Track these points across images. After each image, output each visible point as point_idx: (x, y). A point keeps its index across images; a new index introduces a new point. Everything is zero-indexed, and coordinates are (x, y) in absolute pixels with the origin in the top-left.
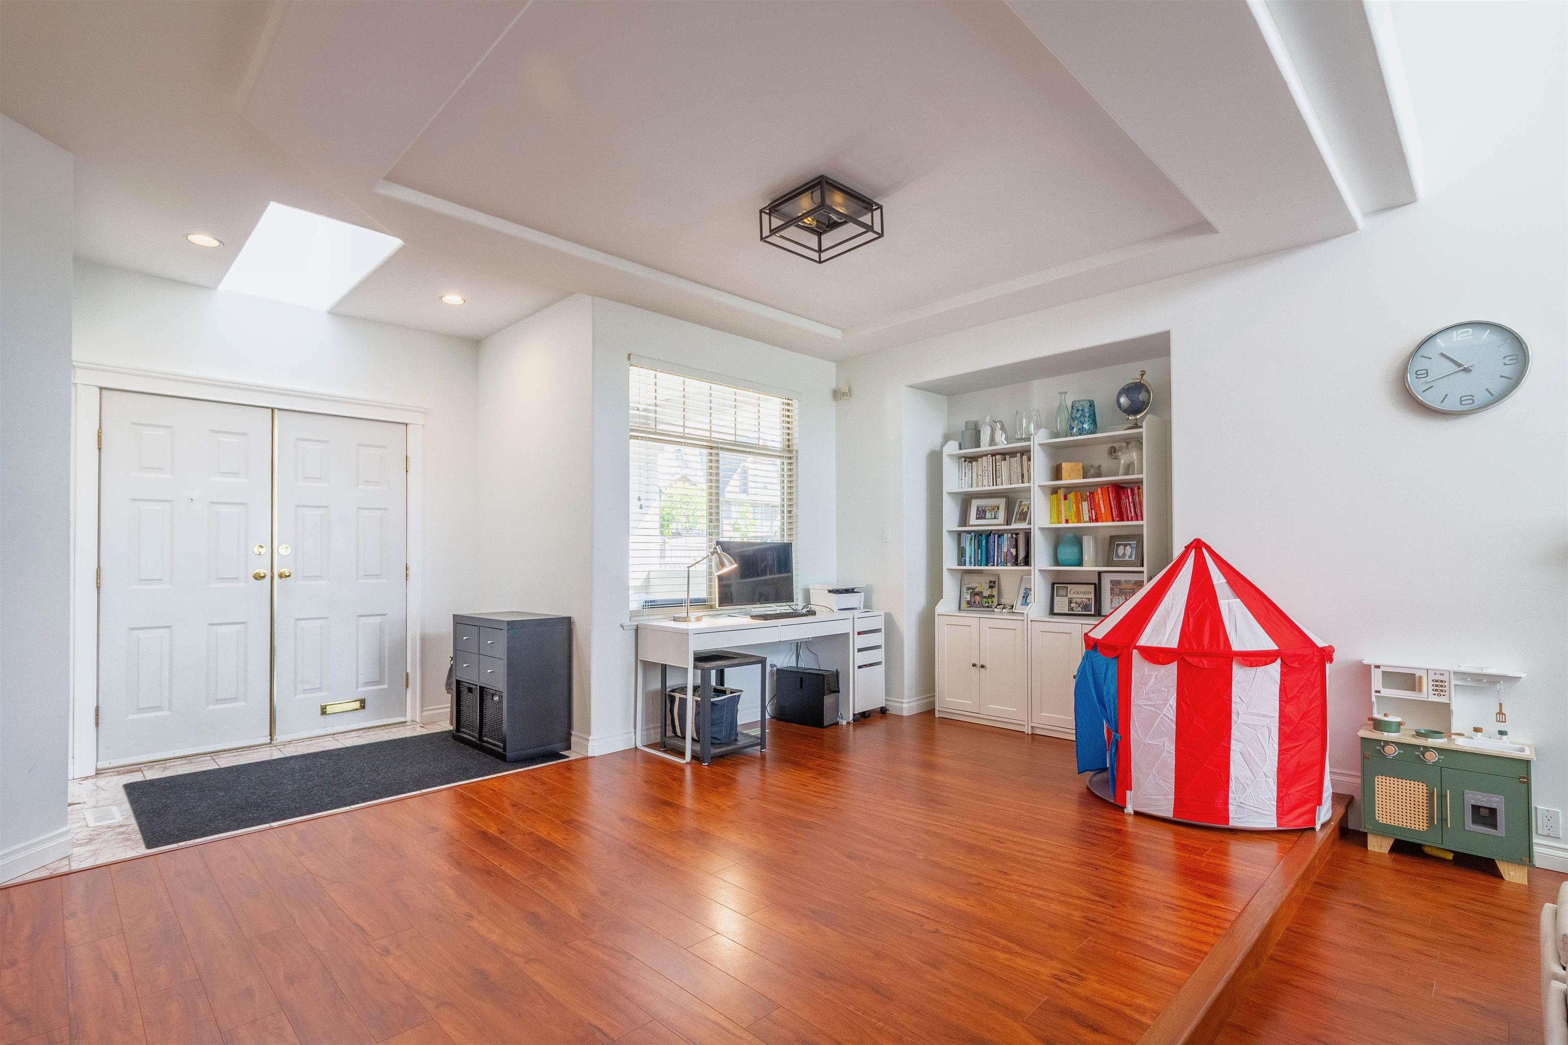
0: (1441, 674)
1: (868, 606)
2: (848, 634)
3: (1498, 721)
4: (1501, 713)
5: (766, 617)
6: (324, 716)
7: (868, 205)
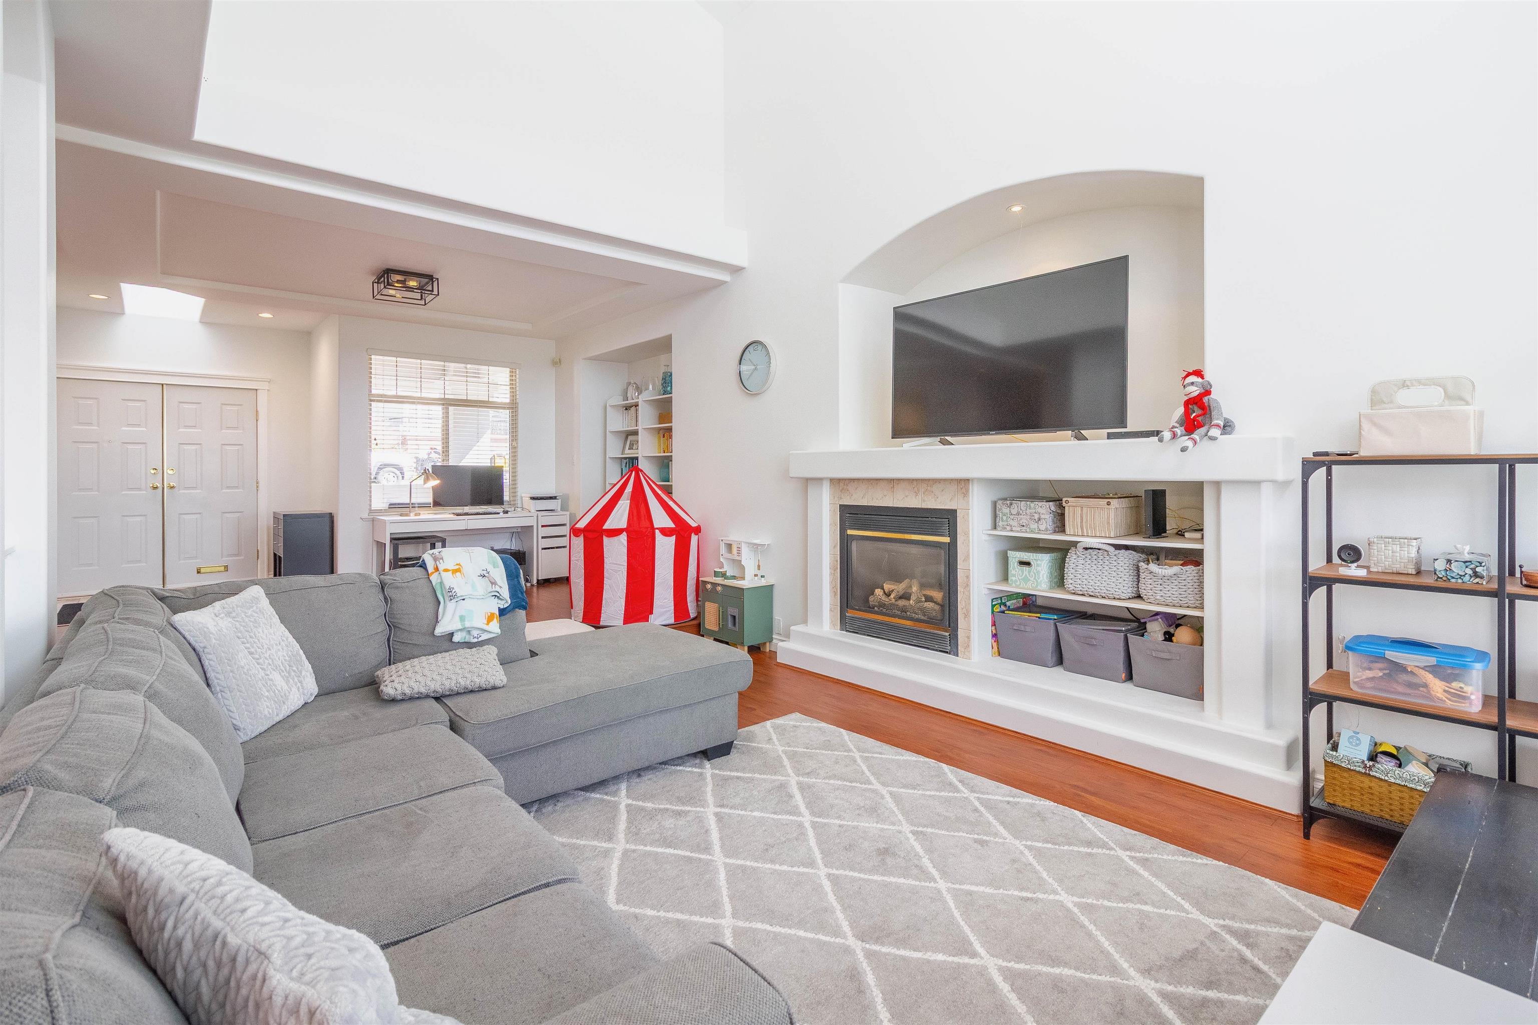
0: (739, 544)
1: (563, 508)
2: (533, 526)
3: (757, 570)
4: (759, 566)
5: (458, 515)
6: (199, 574)
7: (430, 278)
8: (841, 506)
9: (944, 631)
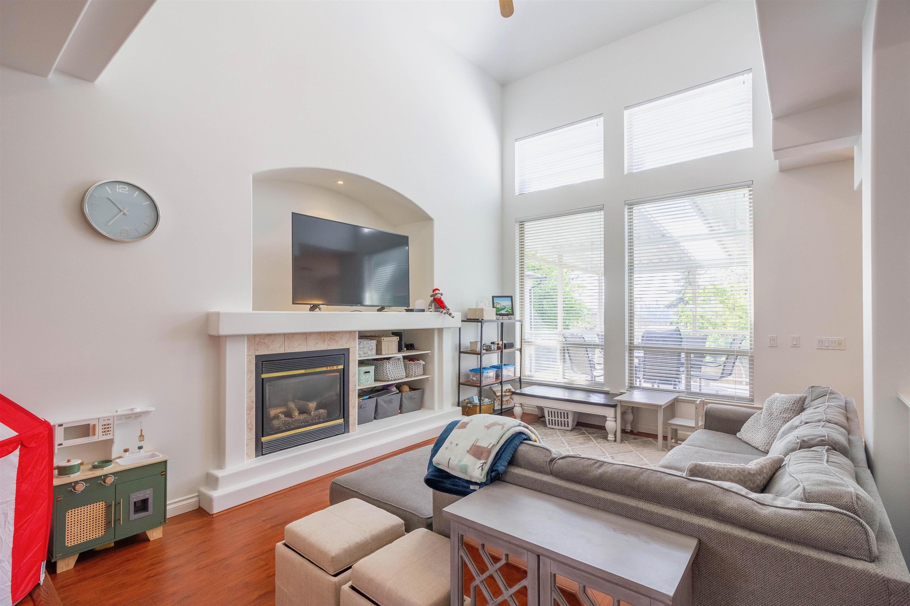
0: (108, 420)
3: (140, 441)
4: (142, 436)
8: (257, 357)
9: (341, 421)
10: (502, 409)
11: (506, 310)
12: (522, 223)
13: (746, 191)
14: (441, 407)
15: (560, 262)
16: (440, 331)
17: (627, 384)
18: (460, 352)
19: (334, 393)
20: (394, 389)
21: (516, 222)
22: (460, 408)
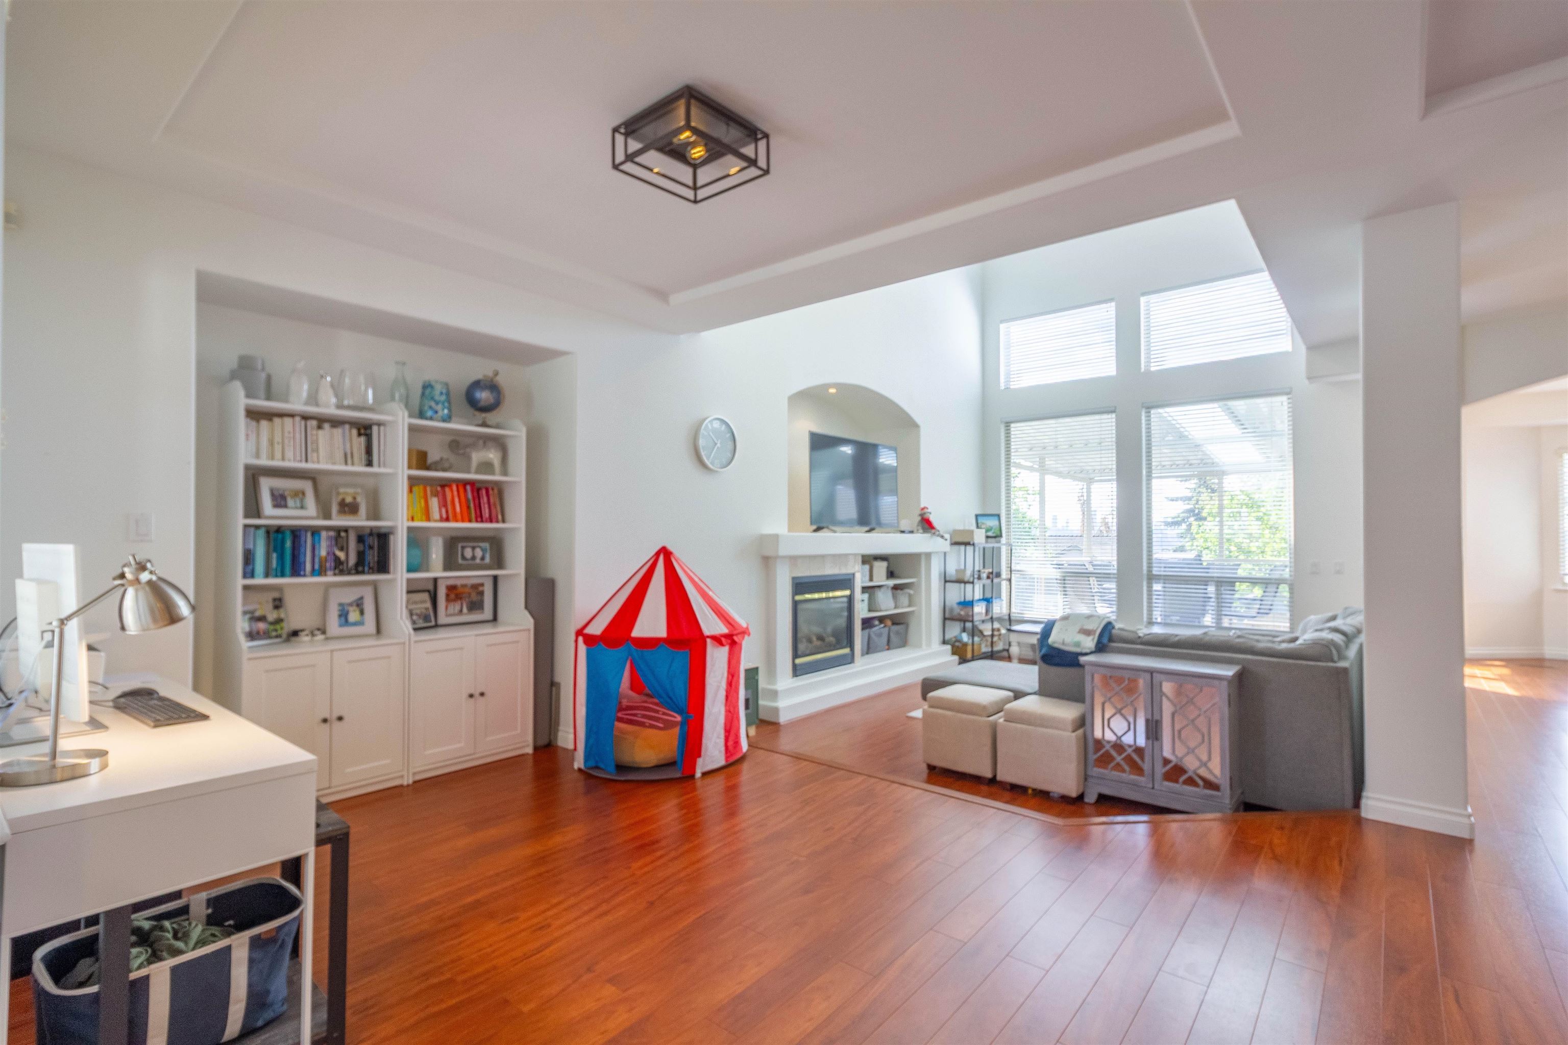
8: (794, 579)
9: (847, 651)
10: (992, 651)
11: (993, 531)
12: (1008, 425)
13: (1284, 398)
14: (929, 644)
15: (1043, 467)
16: (928, 555)
17: (1145, 619)
18: (946, 581)
19: (842, 622)
20: (877, 622)
21: (1002, 422)
22: (949, 647)
